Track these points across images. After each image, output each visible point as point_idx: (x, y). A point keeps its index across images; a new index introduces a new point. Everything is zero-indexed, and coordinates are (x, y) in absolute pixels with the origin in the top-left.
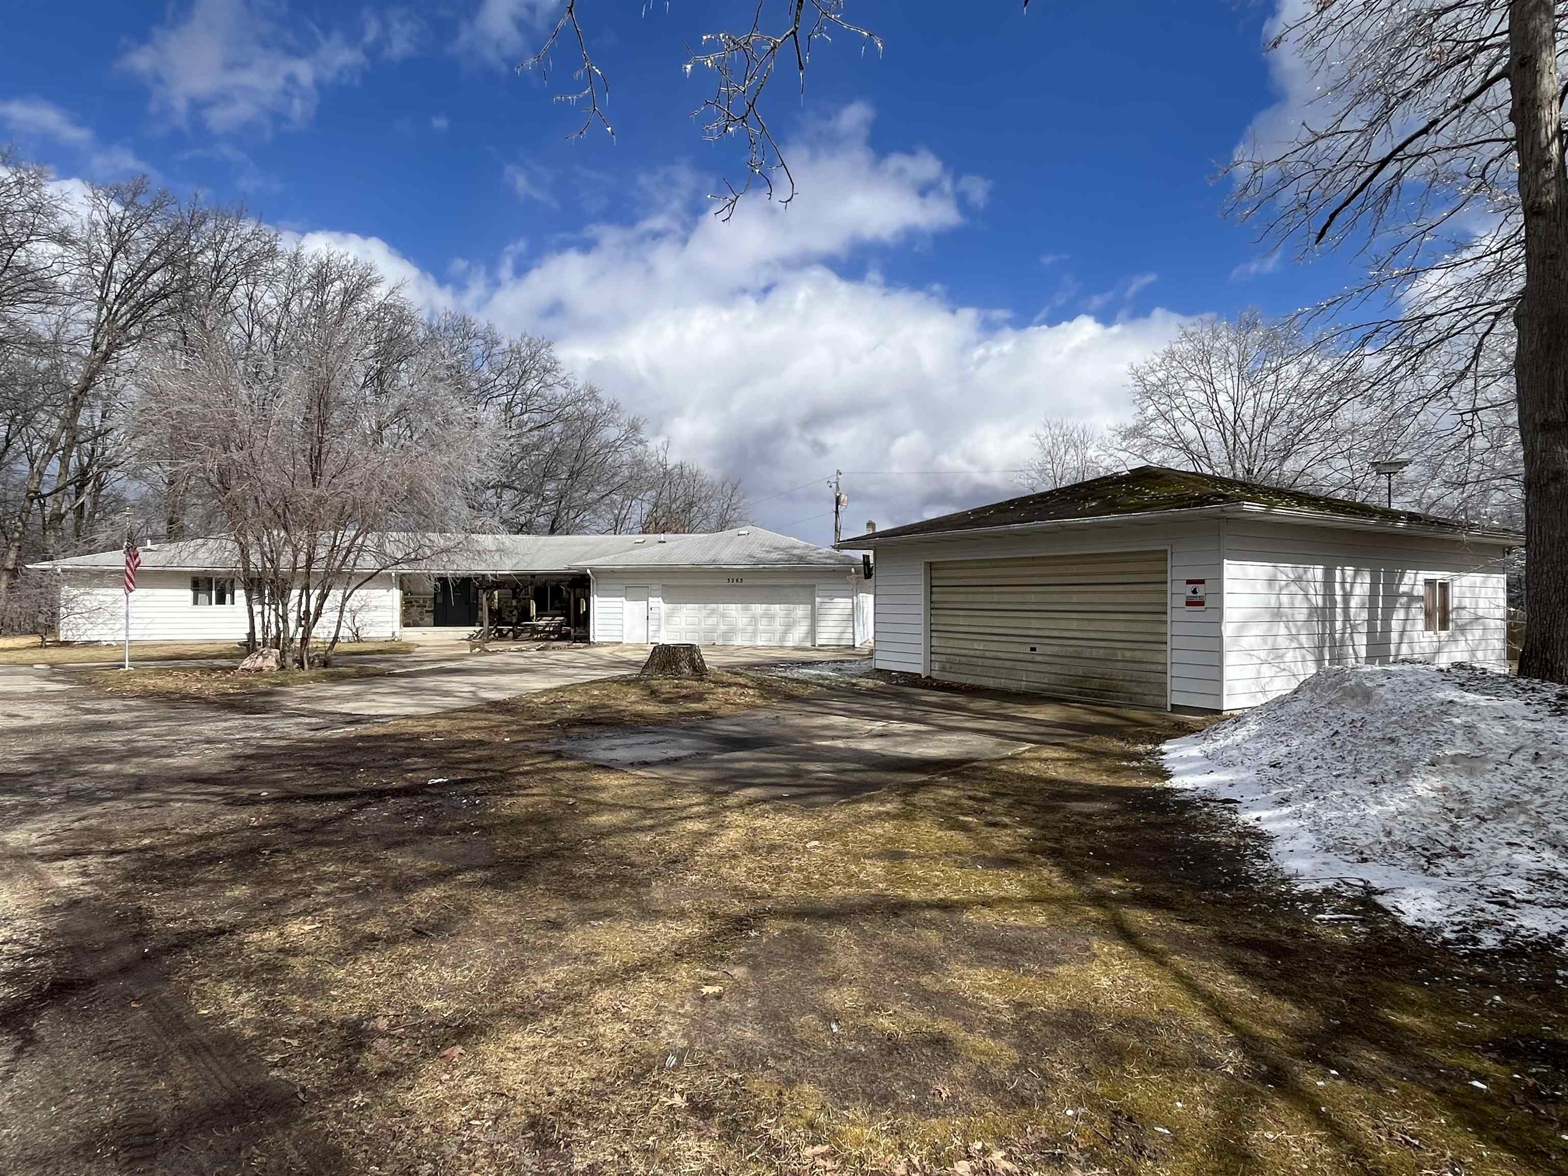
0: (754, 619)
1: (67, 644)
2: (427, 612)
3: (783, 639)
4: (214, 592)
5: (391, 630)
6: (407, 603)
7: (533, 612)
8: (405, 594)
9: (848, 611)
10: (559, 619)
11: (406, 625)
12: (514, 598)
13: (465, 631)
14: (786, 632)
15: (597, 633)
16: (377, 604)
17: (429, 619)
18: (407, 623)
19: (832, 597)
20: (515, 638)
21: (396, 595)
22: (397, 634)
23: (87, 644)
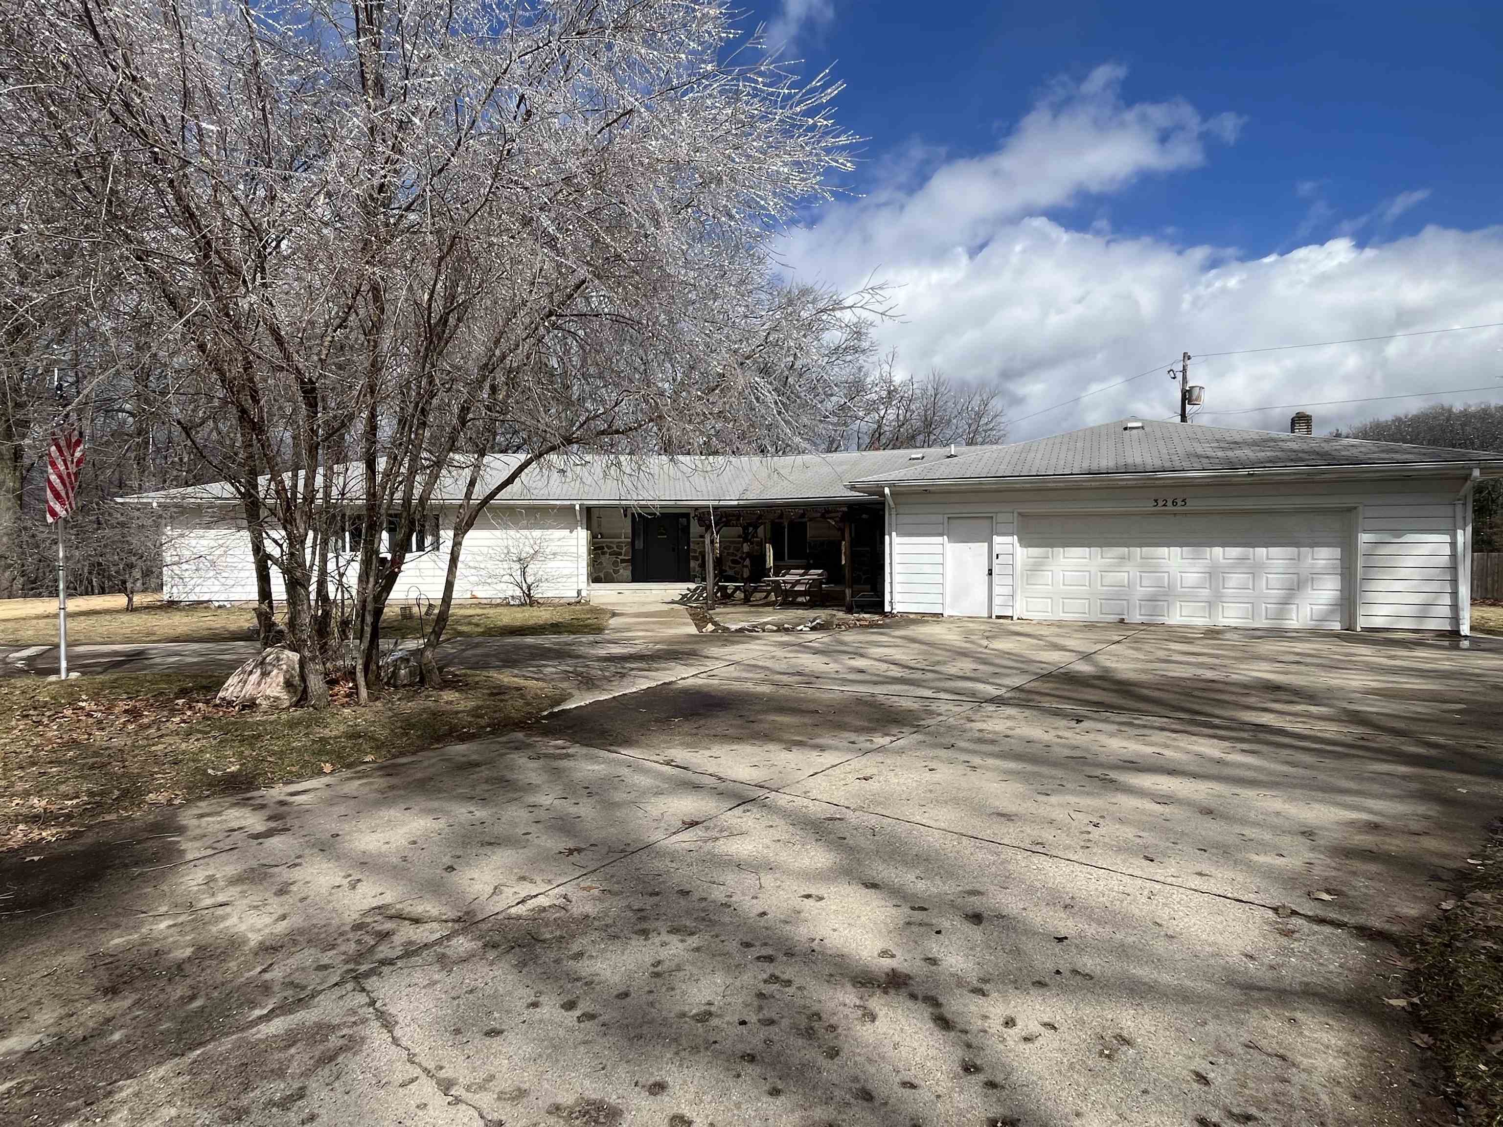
0: (1214, 575)
1: (172, 605)
2: (623, 561)
3: (1280, 615)
4: (347, 534)
5: (575, 587)
6: (597, 550)
7: (770, 562)
8: (594, 536)
9: (1444, 561)
10: (815, 573)
11: (596, 580)
12: (746, 540)
13: (677, 589)
14: (1285, 602)
15: (897, 597)
16: (555, 549)
17: (628, 573)
18: (596, 577)
19: (1398, 532)
20: (746, 601)
21: (582, 535)
22: (584, 593)
23: (196, 605)
